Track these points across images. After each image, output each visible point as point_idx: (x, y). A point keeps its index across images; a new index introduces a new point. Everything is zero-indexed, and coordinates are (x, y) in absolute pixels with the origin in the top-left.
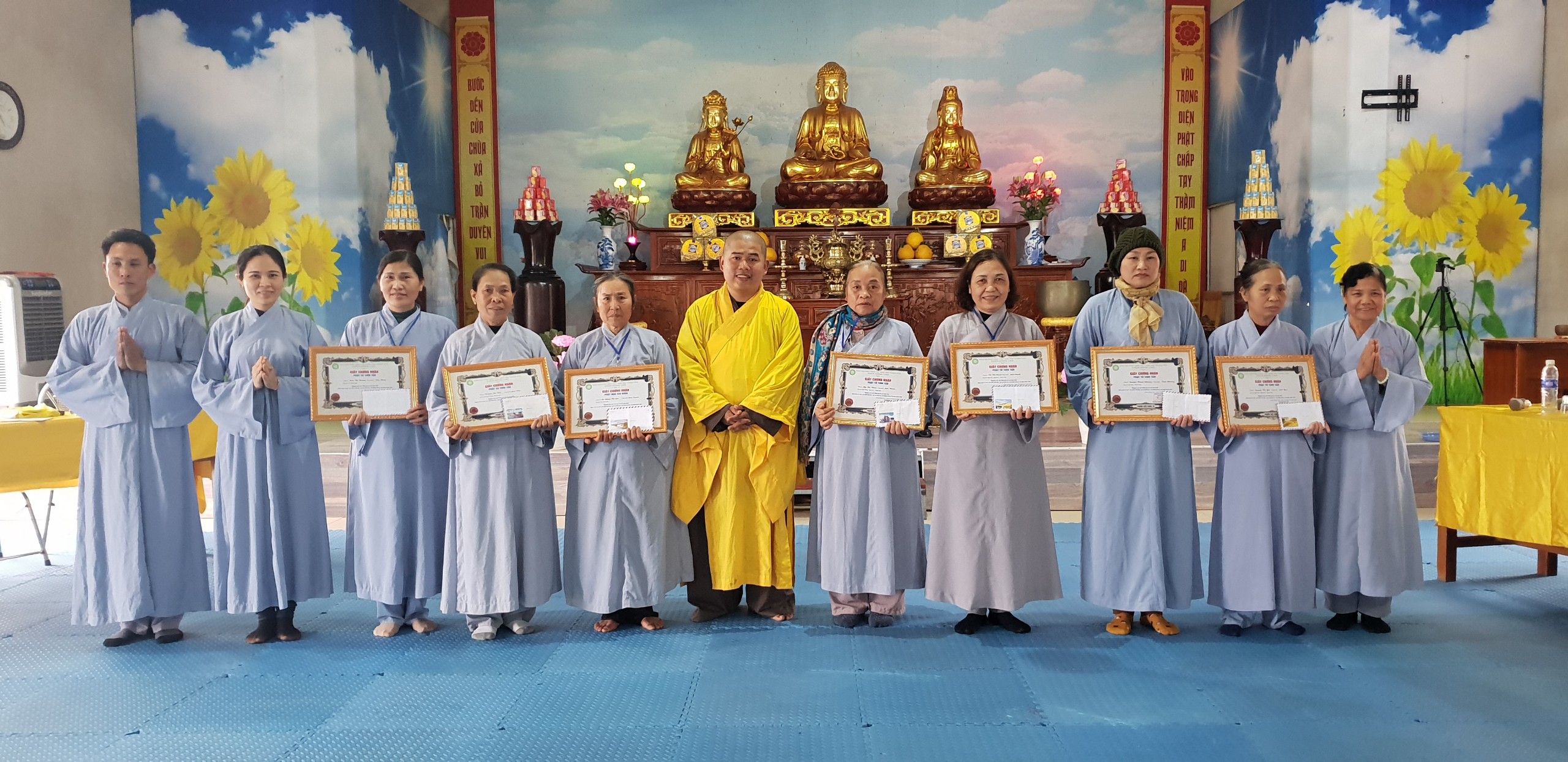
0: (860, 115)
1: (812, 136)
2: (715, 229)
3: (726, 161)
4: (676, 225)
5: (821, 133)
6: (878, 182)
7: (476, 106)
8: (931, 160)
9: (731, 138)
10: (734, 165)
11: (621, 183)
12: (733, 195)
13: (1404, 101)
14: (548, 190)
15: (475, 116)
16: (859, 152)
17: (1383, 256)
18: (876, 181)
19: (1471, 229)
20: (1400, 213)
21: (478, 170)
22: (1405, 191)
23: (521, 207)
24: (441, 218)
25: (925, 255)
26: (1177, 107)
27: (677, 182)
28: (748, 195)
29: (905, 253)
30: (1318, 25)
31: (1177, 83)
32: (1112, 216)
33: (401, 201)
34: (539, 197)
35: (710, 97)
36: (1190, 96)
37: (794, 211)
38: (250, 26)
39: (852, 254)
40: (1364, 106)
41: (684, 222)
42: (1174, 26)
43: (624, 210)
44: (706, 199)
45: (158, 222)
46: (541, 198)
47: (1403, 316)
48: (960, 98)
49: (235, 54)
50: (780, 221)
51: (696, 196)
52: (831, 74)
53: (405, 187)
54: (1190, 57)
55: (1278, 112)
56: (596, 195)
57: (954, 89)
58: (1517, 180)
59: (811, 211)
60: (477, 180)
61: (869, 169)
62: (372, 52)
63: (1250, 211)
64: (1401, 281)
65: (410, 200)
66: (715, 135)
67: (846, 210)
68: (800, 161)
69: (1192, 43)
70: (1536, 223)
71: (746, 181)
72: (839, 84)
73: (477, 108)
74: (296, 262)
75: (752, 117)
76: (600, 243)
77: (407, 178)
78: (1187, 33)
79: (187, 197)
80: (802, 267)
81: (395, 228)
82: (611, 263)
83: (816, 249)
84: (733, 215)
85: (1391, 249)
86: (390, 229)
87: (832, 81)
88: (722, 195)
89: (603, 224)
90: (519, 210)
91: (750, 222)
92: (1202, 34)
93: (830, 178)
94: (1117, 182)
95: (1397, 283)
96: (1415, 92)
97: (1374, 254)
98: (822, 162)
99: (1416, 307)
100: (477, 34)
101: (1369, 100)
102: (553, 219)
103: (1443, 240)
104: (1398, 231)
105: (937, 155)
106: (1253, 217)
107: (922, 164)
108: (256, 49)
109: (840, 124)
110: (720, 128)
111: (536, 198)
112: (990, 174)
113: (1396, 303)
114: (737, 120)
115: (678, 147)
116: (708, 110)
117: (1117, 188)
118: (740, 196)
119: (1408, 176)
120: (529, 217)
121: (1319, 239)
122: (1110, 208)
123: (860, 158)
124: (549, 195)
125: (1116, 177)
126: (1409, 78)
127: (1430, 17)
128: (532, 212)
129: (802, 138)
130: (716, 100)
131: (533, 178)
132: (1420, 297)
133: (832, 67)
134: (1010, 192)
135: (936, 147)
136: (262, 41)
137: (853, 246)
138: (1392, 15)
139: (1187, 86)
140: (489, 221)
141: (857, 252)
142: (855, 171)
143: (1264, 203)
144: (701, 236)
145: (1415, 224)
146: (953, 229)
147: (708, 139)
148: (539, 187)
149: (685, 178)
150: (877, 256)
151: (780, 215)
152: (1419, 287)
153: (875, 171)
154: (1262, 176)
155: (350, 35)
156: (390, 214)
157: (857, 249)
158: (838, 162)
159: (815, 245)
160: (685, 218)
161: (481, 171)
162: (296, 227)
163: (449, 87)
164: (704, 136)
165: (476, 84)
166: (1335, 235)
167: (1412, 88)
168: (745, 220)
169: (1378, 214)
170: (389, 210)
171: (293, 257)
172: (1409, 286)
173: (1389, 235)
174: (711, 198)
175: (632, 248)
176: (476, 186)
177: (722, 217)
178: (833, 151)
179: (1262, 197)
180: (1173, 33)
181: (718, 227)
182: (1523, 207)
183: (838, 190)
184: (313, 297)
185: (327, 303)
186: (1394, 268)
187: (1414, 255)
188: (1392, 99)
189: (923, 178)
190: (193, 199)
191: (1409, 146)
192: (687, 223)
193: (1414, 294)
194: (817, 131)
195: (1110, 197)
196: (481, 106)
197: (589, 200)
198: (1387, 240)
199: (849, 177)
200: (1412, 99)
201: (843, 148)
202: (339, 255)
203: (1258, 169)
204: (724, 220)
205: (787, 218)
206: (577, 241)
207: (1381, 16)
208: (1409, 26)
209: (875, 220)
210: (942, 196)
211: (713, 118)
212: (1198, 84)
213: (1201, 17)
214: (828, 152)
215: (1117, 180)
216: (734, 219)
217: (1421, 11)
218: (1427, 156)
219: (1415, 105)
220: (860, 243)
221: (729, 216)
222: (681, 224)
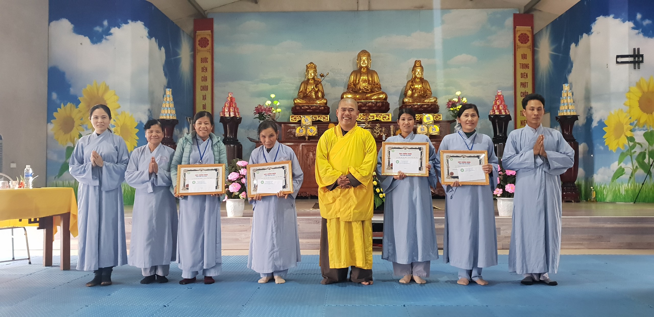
0: (376, 73)
1: (355, 82)
2: (311, 122)
3: (316, 93)
4: (293, 120)
5: (359, 81)
6: (385, 102)
7: (204, 69)
8: (410, 92)
9: (318, 83)
10: (320, 95)
11: (268, 103)
12: (319, 107)
13: (637, 60)
14: (236, 103)
15: (203, 74)
16: (376, 89)
17: (629, 132)
18: (385, 101)
20: (637, 112)
21: (204, 98)
22: (639, 102)
23: (223, 110)
24: (187, 118)
26: (520, 71)
27: (294, 102)
28: (326, 107)
30: (592, 27)
31: (520, 60)
32: (496, 116)
33: (168, 106)
34: (231, 106)
35: (309, 65)
36: (526, 66)
38: (102, 25)
39: (375, 132)
40: (617, 62)
41: (297, 119)
42: (517, 35)
43: (270, 113)
44: (307, 109)
45: (55, 114)
46: (233, 106)
47: (641, 160)
48: (422, 65)
49: (95, 38)
51: (303, 108)
52: (364, 55)
53: (170, 99)
54: (525, 49)
55: (571, 69)
56: (258, 107)
57: (420, 61)
60: (204, 102)
61: (381, 96)
62: (157, 40)
63: (563, 112)
64: (639, 144)
65: (172, 105)
66: (311, 82)
67: (371, 114)
68: (350, 93)
69: (526, 43)
71: (325, 101)
72: (368, 60)
73: (205, 71)
74: (118, 133)
75: (328, 73)
77: (171, 96)
78: (523, 39)
79: (69, 103)
81: (165, 118)
84: (319, 116)
85: (633, 128)
86: (162, 118)
87: (364, 58)
88: (314, 107)
90: (222, 112)
91: (327, 119)
92: (530, 39)
93: (364, 100)
94: (498, 101)
95: (637, 145)
96: (642, 56)
97: (625, 131)
98: (360, 94)
99: (647, 156)
100: (205, 38)
101: (620, 60)
102: (238, 116)
104: (636, 120)
105: (412, 90)
106: (565, 114)
107: (405, 95)
108: (104, 36)
109: (368, 77)
110: (313, 79)
111: (230, 106)
112: (437, 99)
113: (637, 154)
114: (322, 75)
115: (294, 88)
116: (308, 71)
117: (498, 103)
118: (323, 108)
119: (640, 94)
120: (227, 115)
121: (597, 125)
122: (495, 112)
123: (377, 92)
124: (236, 106)
125: (497, 98)
126: (638, 49)
127: (647, 22)
128: (228, 113)
129: (350, 83)
130: (312, 66)
131: (229, 98)
132: (649, 151)
133: (364, 52)
134: (447, 106)
135: (412, 87)
136: (107, 32)
137: (375, 129)
138: (629, 21)
139: (524, 62)
141: (377, 132)
142: (375, 97)
143: (570, 108)
144: (305, 125)
145: (644, 117)
146: (421, 122)
147: (308, 83)
148: (232, 102)
149: (298, 100)
150: (386, 134)
152: (648, 147)
153: (384, 97)
154: (569, 95)
155: (147, 31)
156: (162, 111)
157: (377, 130)
158: (367, 93)
160: (298, 118)
161: (205, 98)
162: (118, 116)
163: (192, 61)
164: (307, 82)
165: (204, 60)
166: (605, 122)
167: (640, 54)
168: (325, 118)
169: (626, 113)
170: (162, 110)
171: (116, 130)
172: (643, 146)
173: (632, 122)
174: (309, 109)
176: (203, 105)
177: (314, 117)
178: (365, 89)
179: (569, 105)
180: (517, 38)
181: (312, 121)
183: (367, 105)
186: (635, 137)
187: (645, 132)
188: (631, 59)
189: (406, 100)
190: (72, 104)
191: (640, 80)
192: (298, 120)
193: (646, 150)
194: (357, 80)
195: (494, 107)
196: (206, 70)
197: (254, 109)
198: (631, 124)
199: (372, 99)
200: (641, 59)
201: (369, 87)
202: (138, 130)
203: (566, 93)
204: (315, 118)
206: (248, 130)
207: (624, 21)
208: (637, 26)
209: (384, 119)
210: (415, 108)
211: (311, 74)
212: (529, 61)
213: (529, 31)
214: (363, 89)
215: (498, 100)
216: (320, 118)
217: (643, 19)
218: (648, 87)
219: (642, 62)
220: (379, 127)
221: (318, 117)
222: (295, 120)
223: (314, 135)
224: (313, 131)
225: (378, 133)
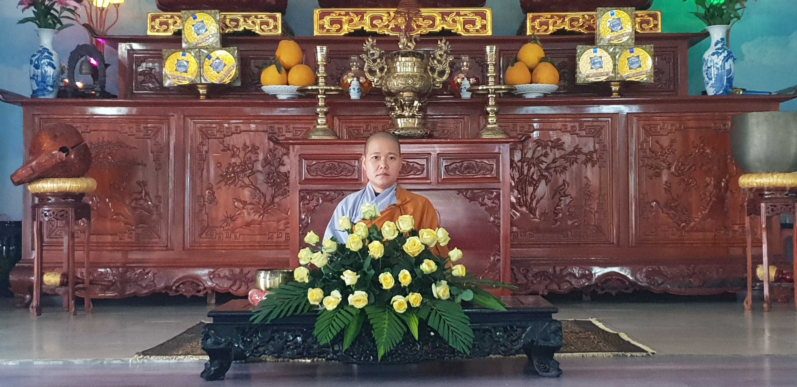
4: (158, 31)
25: (547, 78)
29: (517, 73)
37: (343, 11)
39: (433, 70)
50: (322, 27)
59: (370, 12)
67: (425, 12)
76: (34, 56)
82: (50, 88)
83: (374, 61)
91: (275, 27)
137: (434, 58)
141: (439, 67)
144: (195, 47)
146: (590, 40)
151: (322, 17)
157: (439, 62)
159: (373, 54)
160: (173, 21)
177: (229, 19)
181: (223, 35)
192: (176, 29)
204: (234, 23)
205: (332, 22)
216: (250, 22)
220: (445, 52)
221: (242, 20)
222: (165, 31)
223: (227, 81)
224: (224, 66)
225: (442, 73)
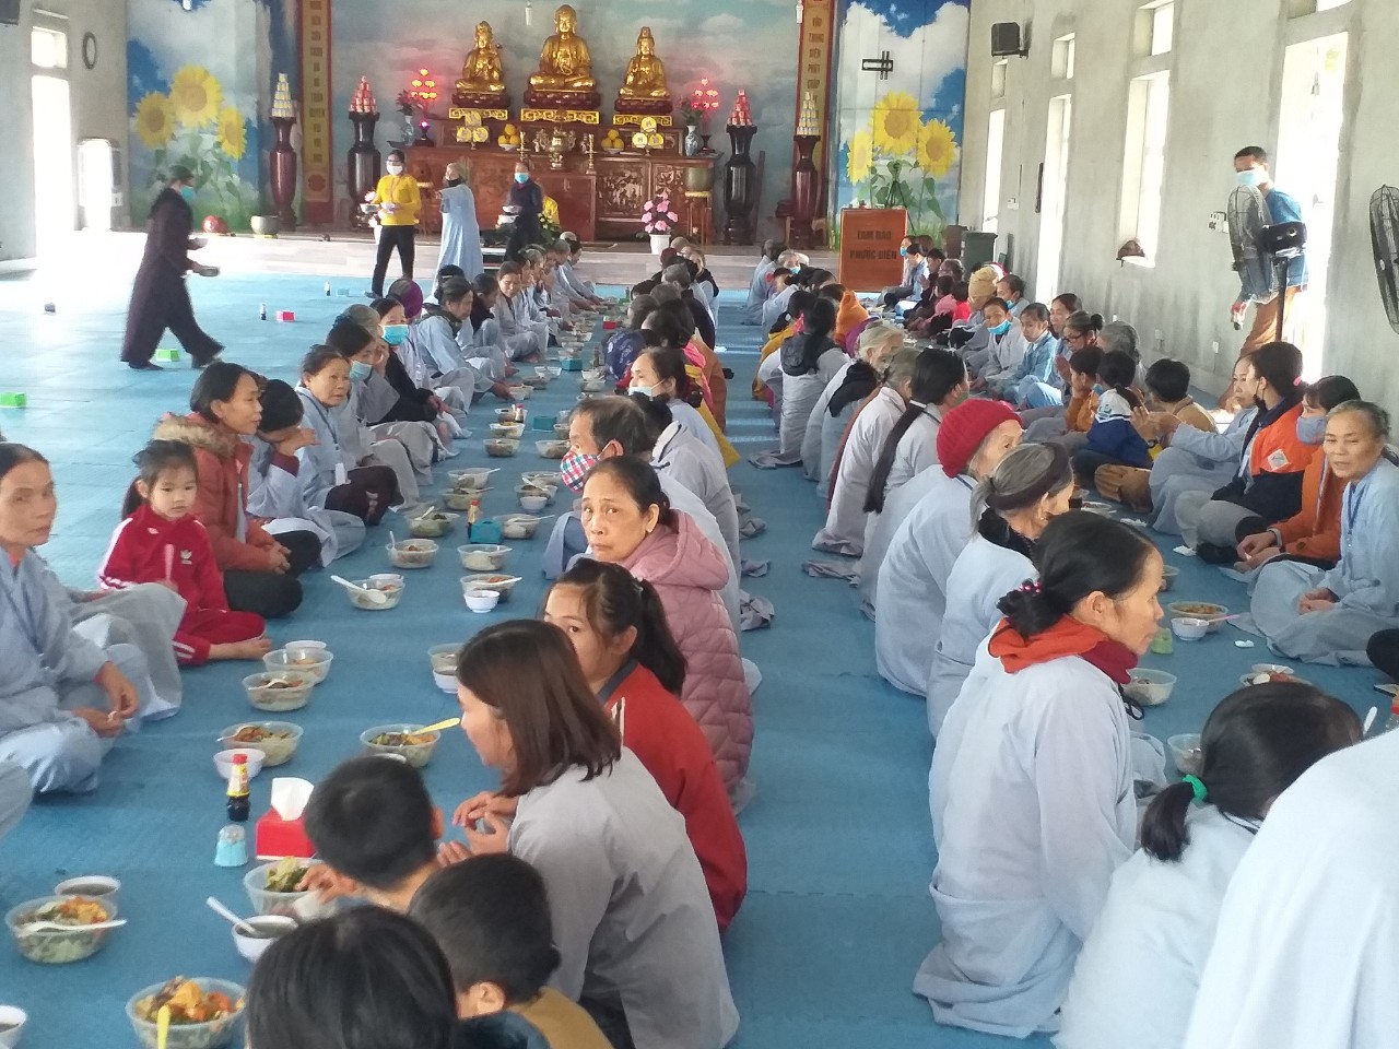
0: (584, 42)
1: (551, 56)
2: (481, 121)
3: (490, 72)
4: (454, 116)
5: (557, 54)
7: (316, 20)
8: (630, 79)
9: (494, 56)
10: (496, 75)
11: (417, 83)
13: (885, 66)
14: (371, 92)
15: (315, 28)
17: (872, 160)
18: (595, 91)
19: (922, 146)
20: (882, 135)
21: (317, 68)
22: (885, 122)
25: (619, 144)
26: (808, 45)
27: (456, 85)
29: (606, 143)
32: (734, 127)
33: (282, 98)
35: (481, 26)
36: (816, 38)
37: (534, 110)
39: (568, 143)
40: (864, 69)
41: (459, 114)
43: (419, 103)
45: (138, 105)
46: (367, 97)
48: (652, 35)
50: (525, 117)
52: (566, 12)
53: (285, 88)
56: (401, 94)
57: (649, 29)
58: (950, 117)
59: (546, 111)
60: (317, 74)
61: (587, 83)
64: (881, 176)
65: (288, 96)
66: (483, 53)
67: (569, 112)
68: (541, 74)
70: (960, 145)
71: (504, 87)
72: (570, 21)
73: (317, 23)
76: (403, 126)
77: (286, 83)
79: (156, 90)
80: (537, 150)
81: (278, 115)
82: (410, 141)
83: (544, 139)
84: (493, 111)
85: (877, 156)
86: (276, 115)
87: (565, 18)
89: (406, 114)
90: (353, 105)
93: (560, 88)
95: (879, 177)
96: (892, 62)
98: (556, 76)
101: (867, 65)
102: (374, 111)
103: (907, 152)
104: (880, 146)
105: (634, 74)
109: (571, 49)
110: (487, 48)
111: (364, 97)
112: (668, 91)
113: (878, 189)
116: (479, 35)
117: (737, 109)
119: (887, 112)
120: (359, 110)
122: (733, 122)
123: (582, 74)
124: (371, 95)
126: (889, 53)
127: (902, 16)
128: (361, 106)
129: (544, 58)
130: (484, 28)
131: (362, 83)
133: (566, 8)
134: (681, 104)
135: (634, 70)
137: (569, 138)
138: (881, 14)
139: (817, 30)
140: (324, 105)
141: (571, 142)
142: (578, 84)
143: (809, 124)
144: (470, 125)
145: (890, 142)
146: (637, 128)
147: (478, 56)
148: (365, 88)
149: (461, 83)
151: (525, 112)
152: (890, 180)
153: (592, 85)
156: (275, 106)
157: (571, 140)
158: (568, 77)
159: (543, 136)
160: (461, 112)
164: (475, 54)
166: (850, 145)
167: (890, 59)
168: (501, 115)
169: (870, 135)
172: (886, 179)
173: (875, 148)
175: (425, 130)
176: (314, 79)
178: (564, 68)
181: (482, 119)
182: (953, 134)
184: (232, 157)
185: (239, 161)
186: (878, 168)
187: (889, 161)
188: (879, 65)
189: (623, 91)
190: (159, 92)
191: (888, 94)
192: (462, 116)
194: (555, 52)
195: (733, 114)
196: (319, 21)
198: (874, 151)
199: (573, 88)
200: (890, 66)
201: (571, 66)
202: (246, 130)
204: (487, 114)
205: (529, 115)
207: (876, 14)
208: (891, 21)
209: (588, 119)
210: (634, 105)
211: (482, 41)
214: (561, 69)
216: (494, 114)
217: (898, 12)
218: (898, 101)
219: (891, 70)
220: (576, 132)
221: (490, 112)
222: (457, 116)
223: (484, 141)
224: (481, 135)
